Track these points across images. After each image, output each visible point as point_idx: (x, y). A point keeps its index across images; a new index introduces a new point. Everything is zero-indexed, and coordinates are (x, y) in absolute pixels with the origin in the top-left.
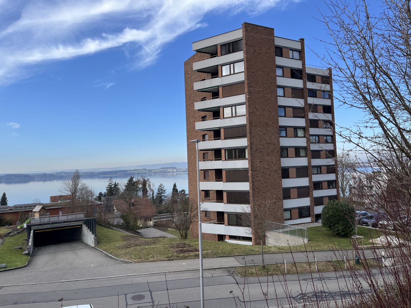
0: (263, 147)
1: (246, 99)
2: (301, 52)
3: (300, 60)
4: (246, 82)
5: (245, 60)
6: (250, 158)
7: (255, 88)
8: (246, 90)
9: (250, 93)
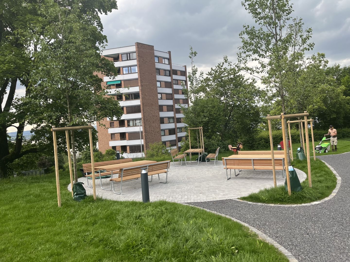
0: (150, 118)
1: (140, 89)
2: (169, 60)
3: (169, 64)
4: (139, 79)
5: (138, 65)
6: (143, 125)
7: (145, 83)
8: (139, 84)
9: (142, 86)
